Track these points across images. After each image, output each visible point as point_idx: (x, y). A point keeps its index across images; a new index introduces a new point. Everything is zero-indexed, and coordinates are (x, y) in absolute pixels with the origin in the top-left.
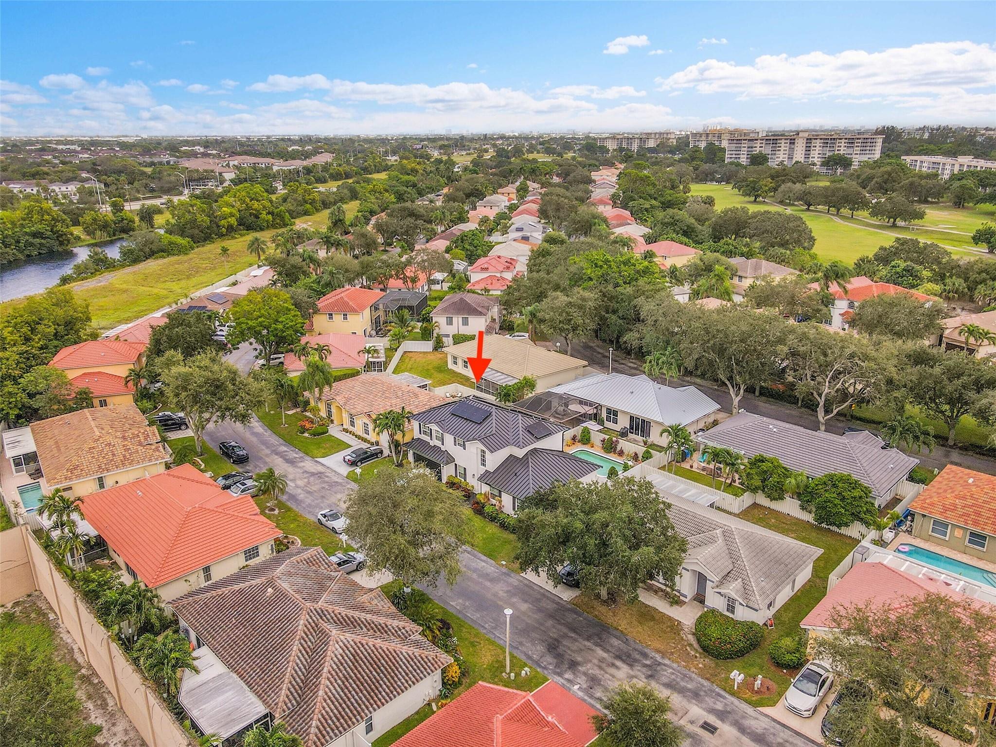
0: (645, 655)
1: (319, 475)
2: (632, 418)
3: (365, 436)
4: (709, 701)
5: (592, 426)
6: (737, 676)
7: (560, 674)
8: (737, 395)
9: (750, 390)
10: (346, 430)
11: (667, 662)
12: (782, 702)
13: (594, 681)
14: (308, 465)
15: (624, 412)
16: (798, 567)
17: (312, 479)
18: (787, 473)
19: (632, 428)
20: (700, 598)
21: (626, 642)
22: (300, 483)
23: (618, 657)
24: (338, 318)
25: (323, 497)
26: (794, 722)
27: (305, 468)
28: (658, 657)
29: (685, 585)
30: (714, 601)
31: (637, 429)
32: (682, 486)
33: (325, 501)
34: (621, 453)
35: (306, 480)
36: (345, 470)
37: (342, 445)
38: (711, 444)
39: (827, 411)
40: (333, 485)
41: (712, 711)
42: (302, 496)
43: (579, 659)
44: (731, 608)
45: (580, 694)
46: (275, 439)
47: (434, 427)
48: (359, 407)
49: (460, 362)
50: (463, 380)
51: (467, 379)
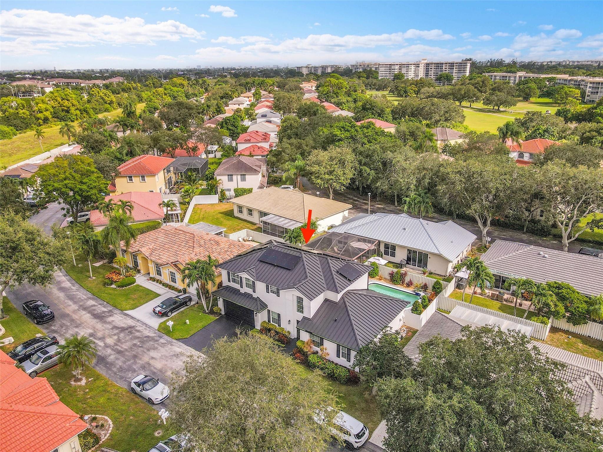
1: (129, 330)
2: (409, 251)
3: (172, 284)
5: (379, 261)
8: (485, 226)
10: (153, 279)
14: (118, 319)
15: (402, 247)
17: (122, 335)
18: (586, 299)
19: (409, 260)
22: (110, 341)
24: (136, 180)
27: (114, 323)
31: (415, 260)
33: (138, 361)
34: (410, 284)
35: (116, 337)
36: (155, 322)
37: (151, 295)
40: (145, 340)
42: (112, 357)
46: (82, 294)
47: (244, 275)
48: (165, 258)
49: (245, 211)
50: (249, 225)
51: (253, 224)
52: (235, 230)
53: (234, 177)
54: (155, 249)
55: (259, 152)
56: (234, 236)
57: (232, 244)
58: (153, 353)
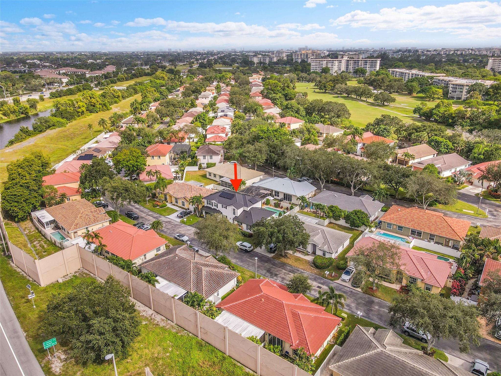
0: (298, 271)
1: (169, 222)
2: (284, 194)
3: (183, 207)
4: (319, 281)
5: (271, 198)
6: (327, 273)
7: (272, 278)
8: (323, 184)
9: (327, 182)
10: (174, 205)
11: (305, 272)
12: (341, 278)
13: (283, 279)
14: (164, 218)
15: (281, 192)
16: (345, 240)
17: (167, 224)
18: (341, 211)
19: (284, 198)
20: (314, 253)
21: (292, 267)
23: (290, 272)
24: (156, 158)
25: (174, 230)
26: (344, 284)
28: (302, 271)
29: (309, 249)
30: (319, 253)
31: (287, 198)
32: (306, 218)
33: (176, 231)
34: (282, 208)
36: (179, 220)
37: (174, 211)
38: (314, 202)
39: (355, 188)
40: (176, 225)
41: (320, 283)
42: (165, 230)
43: (278, 273)
44: (324, 254)
45: (280, 282)
46: (146, 210)
47: (213, 201)
48: (179, 196)
49: (212, 175)
50: (214, 182)
51: (217, 182)
52: (207, 184)
53: (207, 157)
54: (175, 192)
55: (219, 140)
56: (208, 187)
57: (208, 190)
58: (180, 229)
